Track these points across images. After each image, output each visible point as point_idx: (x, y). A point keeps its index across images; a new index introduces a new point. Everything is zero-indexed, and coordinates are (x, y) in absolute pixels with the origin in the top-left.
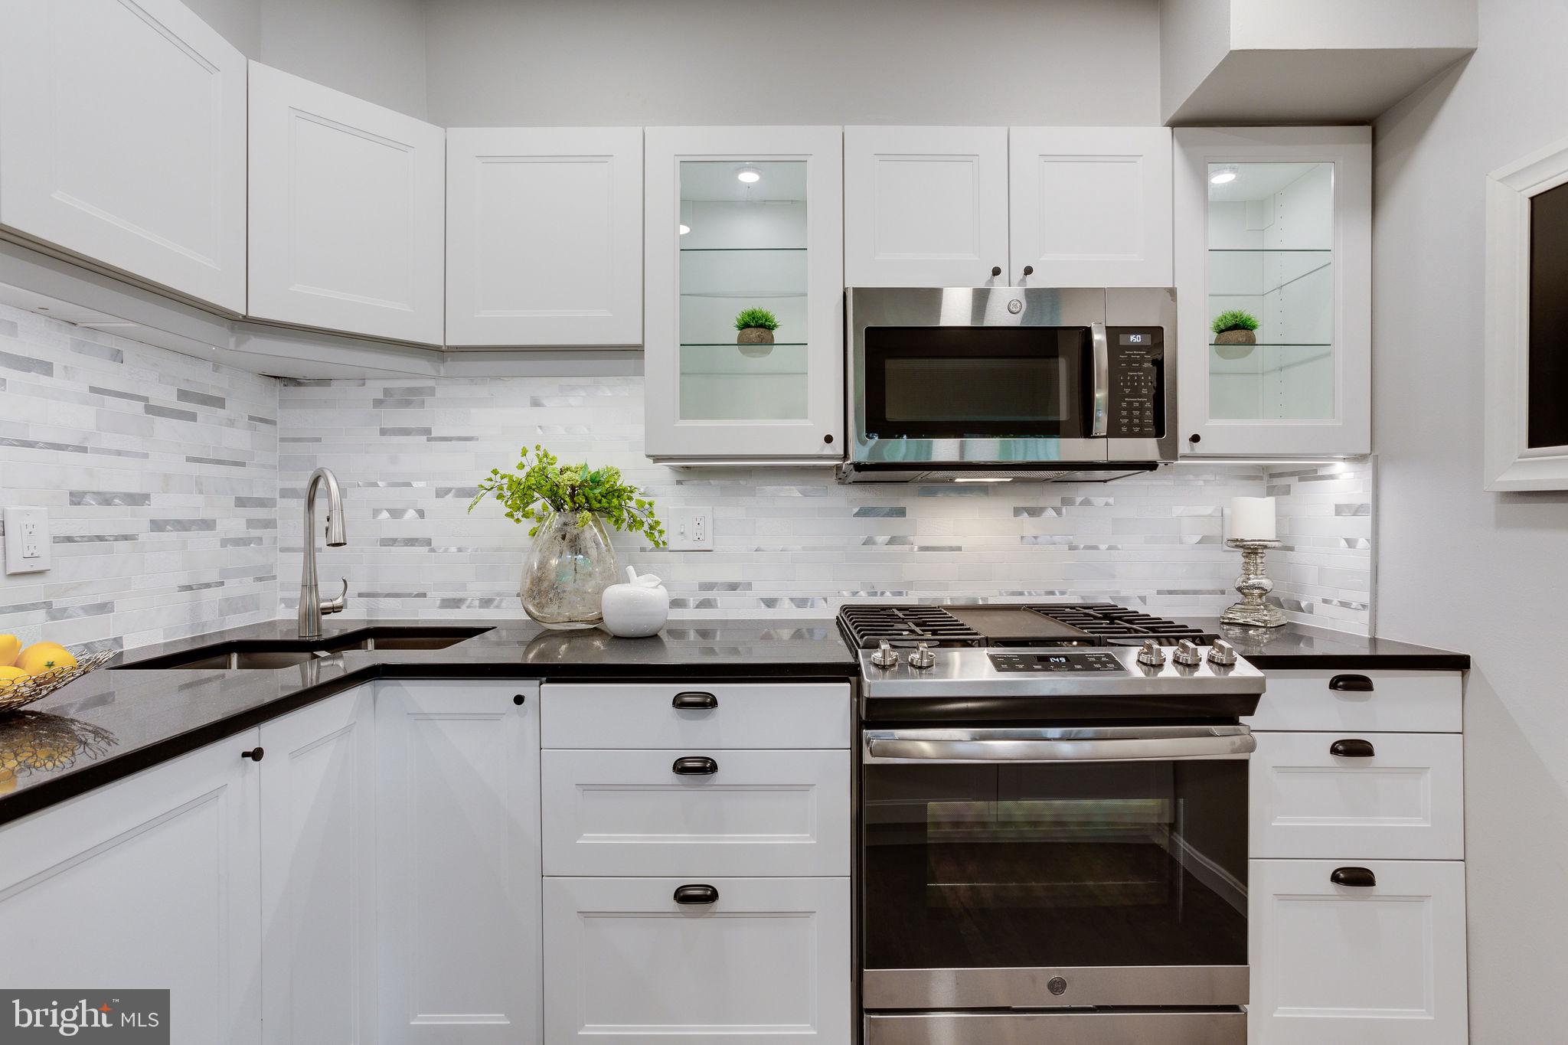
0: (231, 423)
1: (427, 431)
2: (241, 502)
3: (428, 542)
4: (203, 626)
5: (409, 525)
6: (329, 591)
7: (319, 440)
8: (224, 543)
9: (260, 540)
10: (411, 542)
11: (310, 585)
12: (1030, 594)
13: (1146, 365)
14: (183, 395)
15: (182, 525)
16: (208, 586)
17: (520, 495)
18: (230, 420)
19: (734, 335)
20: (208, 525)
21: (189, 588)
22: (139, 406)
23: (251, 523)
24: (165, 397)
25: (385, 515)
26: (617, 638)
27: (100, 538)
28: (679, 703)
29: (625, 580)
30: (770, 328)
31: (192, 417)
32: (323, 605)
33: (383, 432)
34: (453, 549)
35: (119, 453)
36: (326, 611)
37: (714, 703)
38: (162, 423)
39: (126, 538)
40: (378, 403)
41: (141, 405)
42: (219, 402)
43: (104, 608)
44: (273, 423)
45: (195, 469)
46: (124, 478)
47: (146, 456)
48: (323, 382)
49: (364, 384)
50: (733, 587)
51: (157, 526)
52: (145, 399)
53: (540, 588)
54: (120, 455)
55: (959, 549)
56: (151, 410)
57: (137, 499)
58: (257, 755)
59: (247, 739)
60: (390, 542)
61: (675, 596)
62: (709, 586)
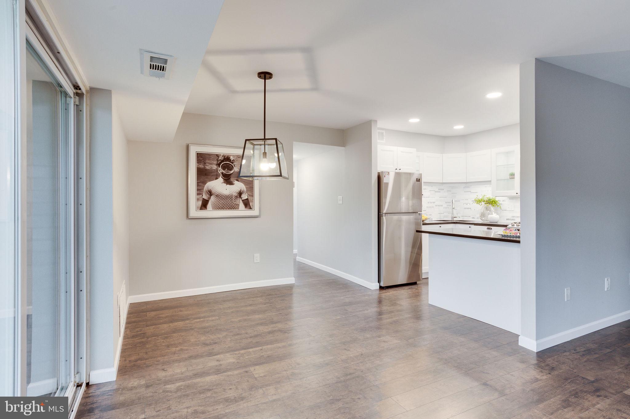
1: (470, 192)
2: (446, 203)
3: (471, 208)
5: (468, 206)
6: (455, 215)
8: (444, 208)
9: (449, 208)
10: (468, 208)
11: (453, 214)
14: (439, 189)
15: (439, 206)
16: (442, 213)
17: (479, 201)
19: (508, 177)
20: (442, 206)
23: (447, 205)
24: (437, 190)
25: (465, 205)
27: (430, 207)
28: (488, 229)
29: (492, 214)
30: (514, 175)
31: (440, 192)
33: (465, 192)
34: (473, 210)
36: (454, 217)
37: (491, 229)
39: (433, 207)
40: (464, 188)
41: (434, 191)
42: (443, 189)
43: (431, 215)
44: (451, 191)
45: (440, 198)
51: (436, 206)
53: (483, 215)
56: (435, 192)
57: (434, 203)
58: (440, 227)
59: (440, 225)
60: (465, 208)
61: (508, 218)
62: (514, 217)
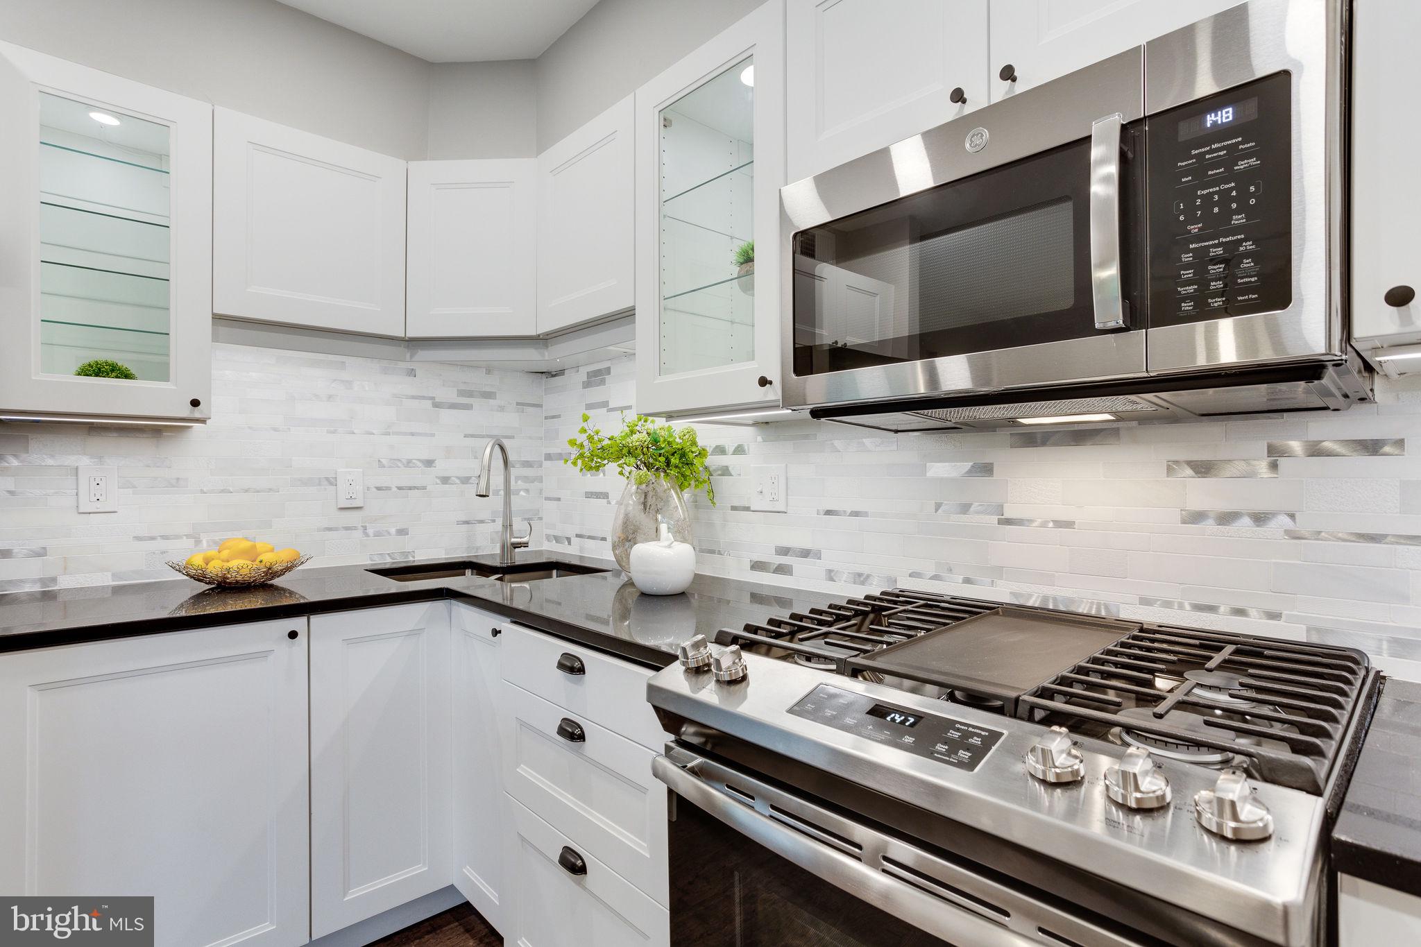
0: (501, 409)
1: (605, 404)
3: (605, 495)
4: (477, 549)
7: (559, 416)
9: (527, 491)
10: (599, 495)
11: (508, 526)
12: (1181, 607)
13: (1242, 165)
14: (462, 393)
15: (460, 480)
16: (482, 522)
18: (499, 406)
21: (467, 522)
22: (428, 404)
24: (450, 395)
26: (645, 596)
31: (468, 407)
32: (514, 540)
33: (588, 407)
35: (412, 434)
36: (516, 546)
38: (446, 415)
39: (417, 488)
40: (587, 385)
41: (429, 402)
42: (488, 395)
43: (402, 532)
44: (539, 406)
45: (470, 441)
46: (417, 449)
47: (433, 435)
48: (560, 373)
49: (578, 371)
50: (805, 553)
51: (445, 480)
52: (432, 398)
54: (413, 435)
55: (1069, 524)
56: (437, 405)
57: (429, 463)
60: (589, 495)
61: (756, 558)
62: (784, 551)
